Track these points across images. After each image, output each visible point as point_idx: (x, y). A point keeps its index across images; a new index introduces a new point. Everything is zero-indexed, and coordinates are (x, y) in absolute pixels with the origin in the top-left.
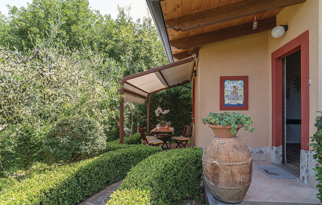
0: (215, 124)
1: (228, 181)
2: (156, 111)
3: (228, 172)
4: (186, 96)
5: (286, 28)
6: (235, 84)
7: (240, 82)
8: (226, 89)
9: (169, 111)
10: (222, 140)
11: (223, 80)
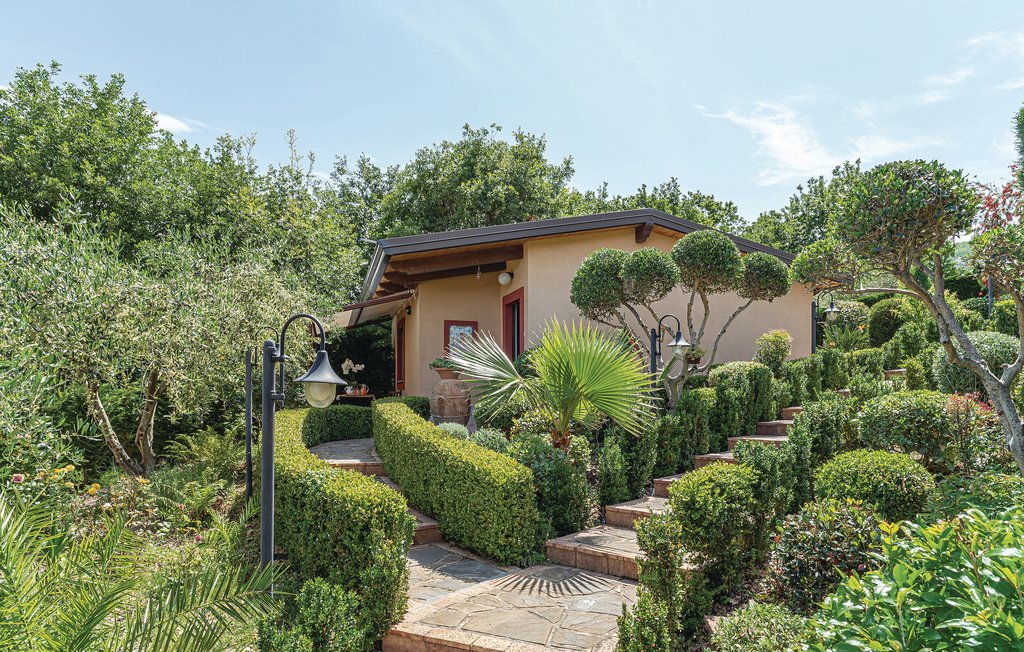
0: (441, 367)
1: (451, 411)
2: (344, 366)
3: (451, 404)
4: (382, 343)
5: (512, 275)
6: (462, 331)
7: (468, 328)
8: (452, 336)
9: (363, 366)
10: (446, 381)
11: (448, 324)
